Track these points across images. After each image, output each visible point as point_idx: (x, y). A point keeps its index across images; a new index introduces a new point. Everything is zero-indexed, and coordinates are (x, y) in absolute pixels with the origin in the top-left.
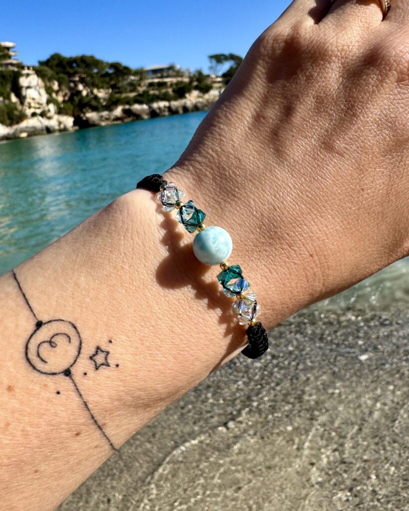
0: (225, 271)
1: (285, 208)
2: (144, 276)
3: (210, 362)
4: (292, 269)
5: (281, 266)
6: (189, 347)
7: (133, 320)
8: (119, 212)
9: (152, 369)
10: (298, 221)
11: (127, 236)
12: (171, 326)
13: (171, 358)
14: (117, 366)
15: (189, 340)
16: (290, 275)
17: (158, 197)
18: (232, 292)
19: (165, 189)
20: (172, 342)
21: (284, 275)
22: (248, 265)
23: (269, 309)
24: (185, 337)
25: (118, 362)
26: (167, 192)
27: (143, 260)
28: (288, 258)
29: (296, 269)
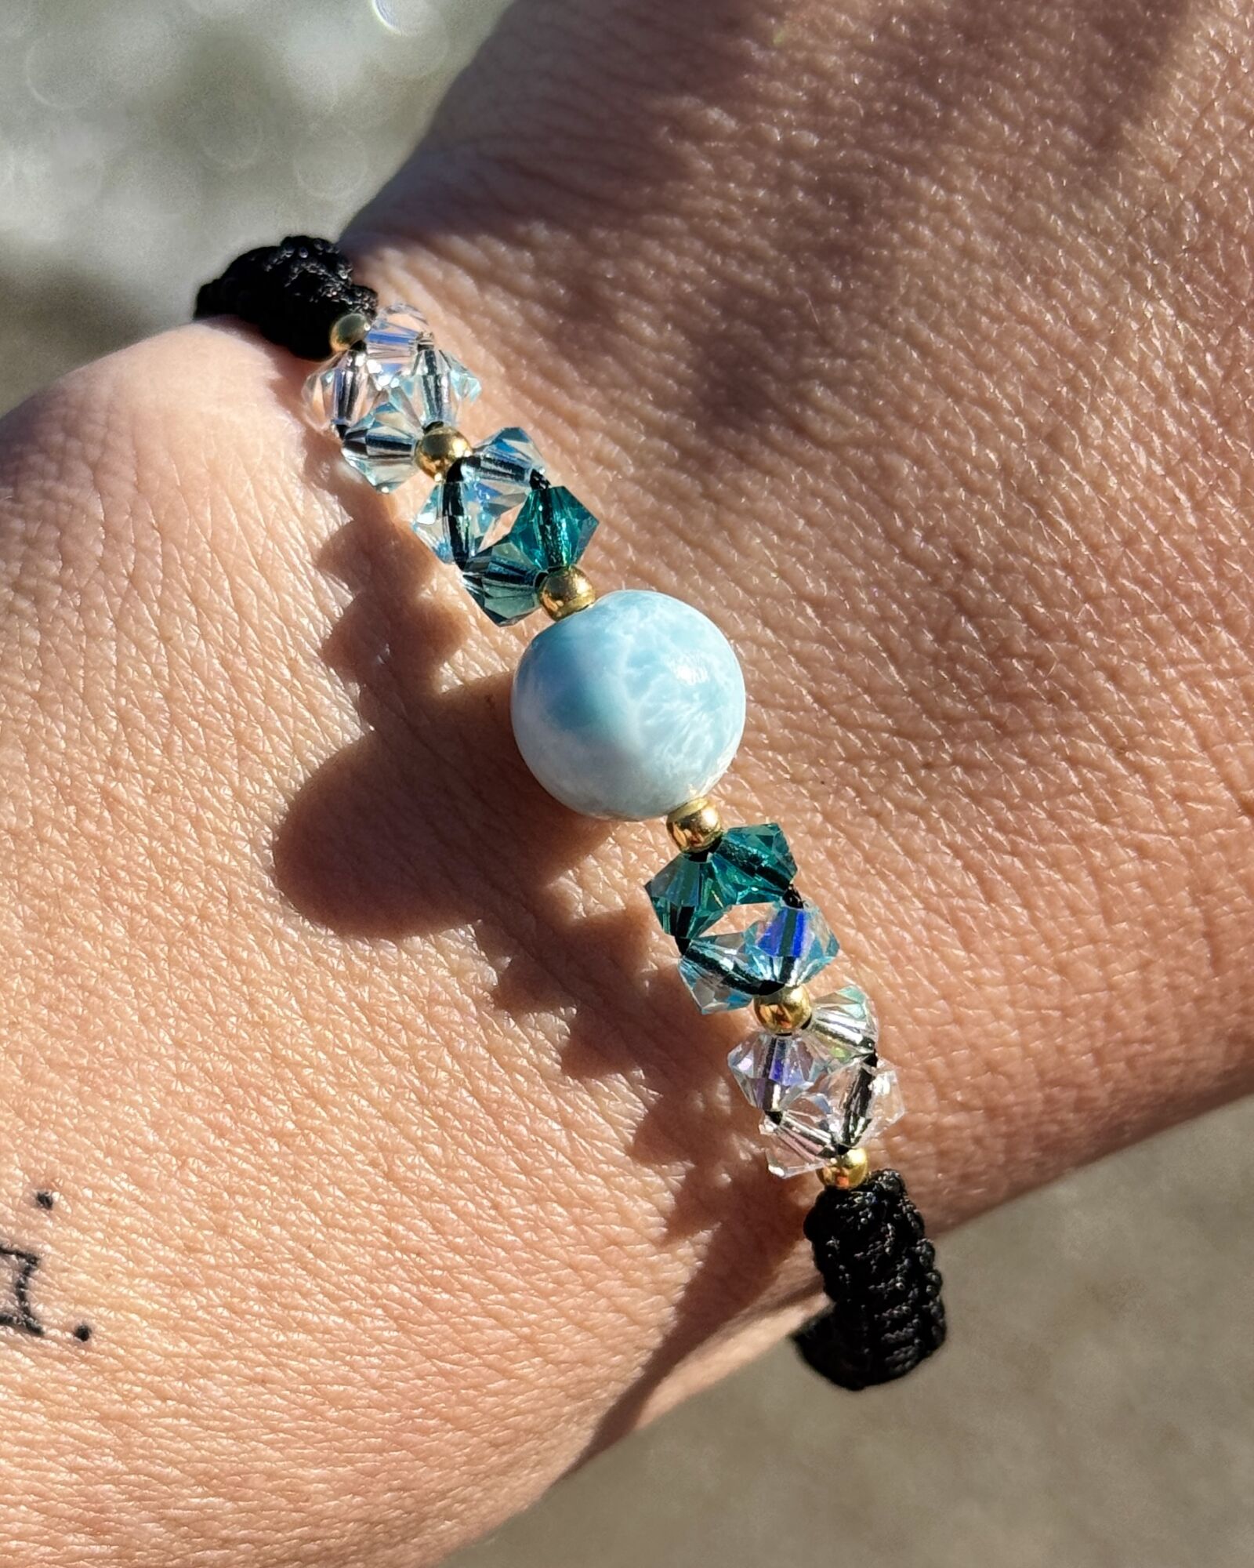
0: (696, 856)
1: (1111, 518)
2: (235, 852)
3: (601, 1371)
4: (1120, 883)
5: (1055, 864)
6: (481, 1269)
7: (170, 1092)
8: (84, 472)
9: (276, 1373)
10: (1187, 598)
11: (138, 621)
12: (382, 1147)
13: (377, 1322)
14: (83, 1334)
15: (481, 1233)
16: (1109, 919)
17: (317, 395)
18: (729, 980)
19: (358, 347)
20: (388, 1233)
21: (1065, 916)
22: (854, 841)
23: (965, 1107)
24: (461, 1214)
25: (90, 1315)
26: (374, 366)
27: (231, 764)
28: (1104, 820)
29: (1144, 882)
